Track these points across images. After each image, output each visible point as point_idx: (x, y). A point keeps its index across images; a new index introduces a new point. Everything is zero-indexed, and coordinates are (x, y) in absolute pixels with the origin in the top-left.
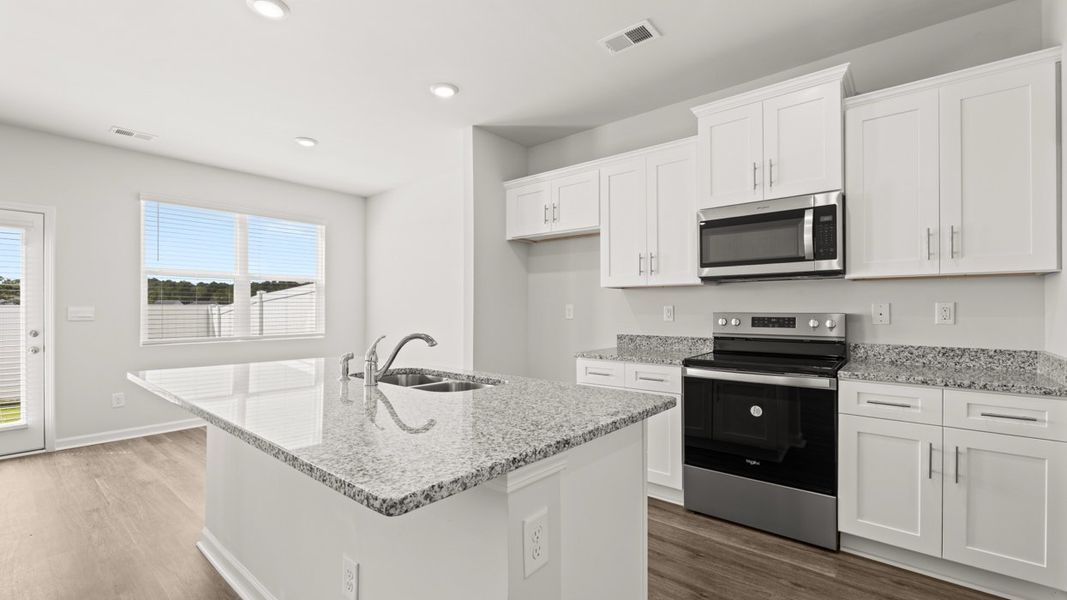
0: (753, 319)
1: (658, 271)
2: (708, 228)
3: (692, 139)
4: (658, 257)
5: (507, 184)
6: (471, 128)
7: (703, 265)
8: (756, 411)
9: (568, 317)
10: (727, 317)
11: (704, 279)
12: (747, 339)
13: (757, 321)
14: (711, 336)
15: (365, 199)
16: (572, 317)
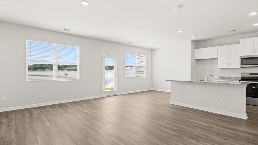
0: (250, 74)
1: (231, 66)
2: (242, 59)
3: (239, 44)
4: (231, 63)
5: (195, 49)
6: (191, 41)
7: (241, 65)
8: (254, 87)
9: (207, 73)
10: (245, 73)
11: (241, 67)
12: (248, 77)
13: (251, 74)
14: (241, 77)
15: (152, 50)
16: (208, 73)
